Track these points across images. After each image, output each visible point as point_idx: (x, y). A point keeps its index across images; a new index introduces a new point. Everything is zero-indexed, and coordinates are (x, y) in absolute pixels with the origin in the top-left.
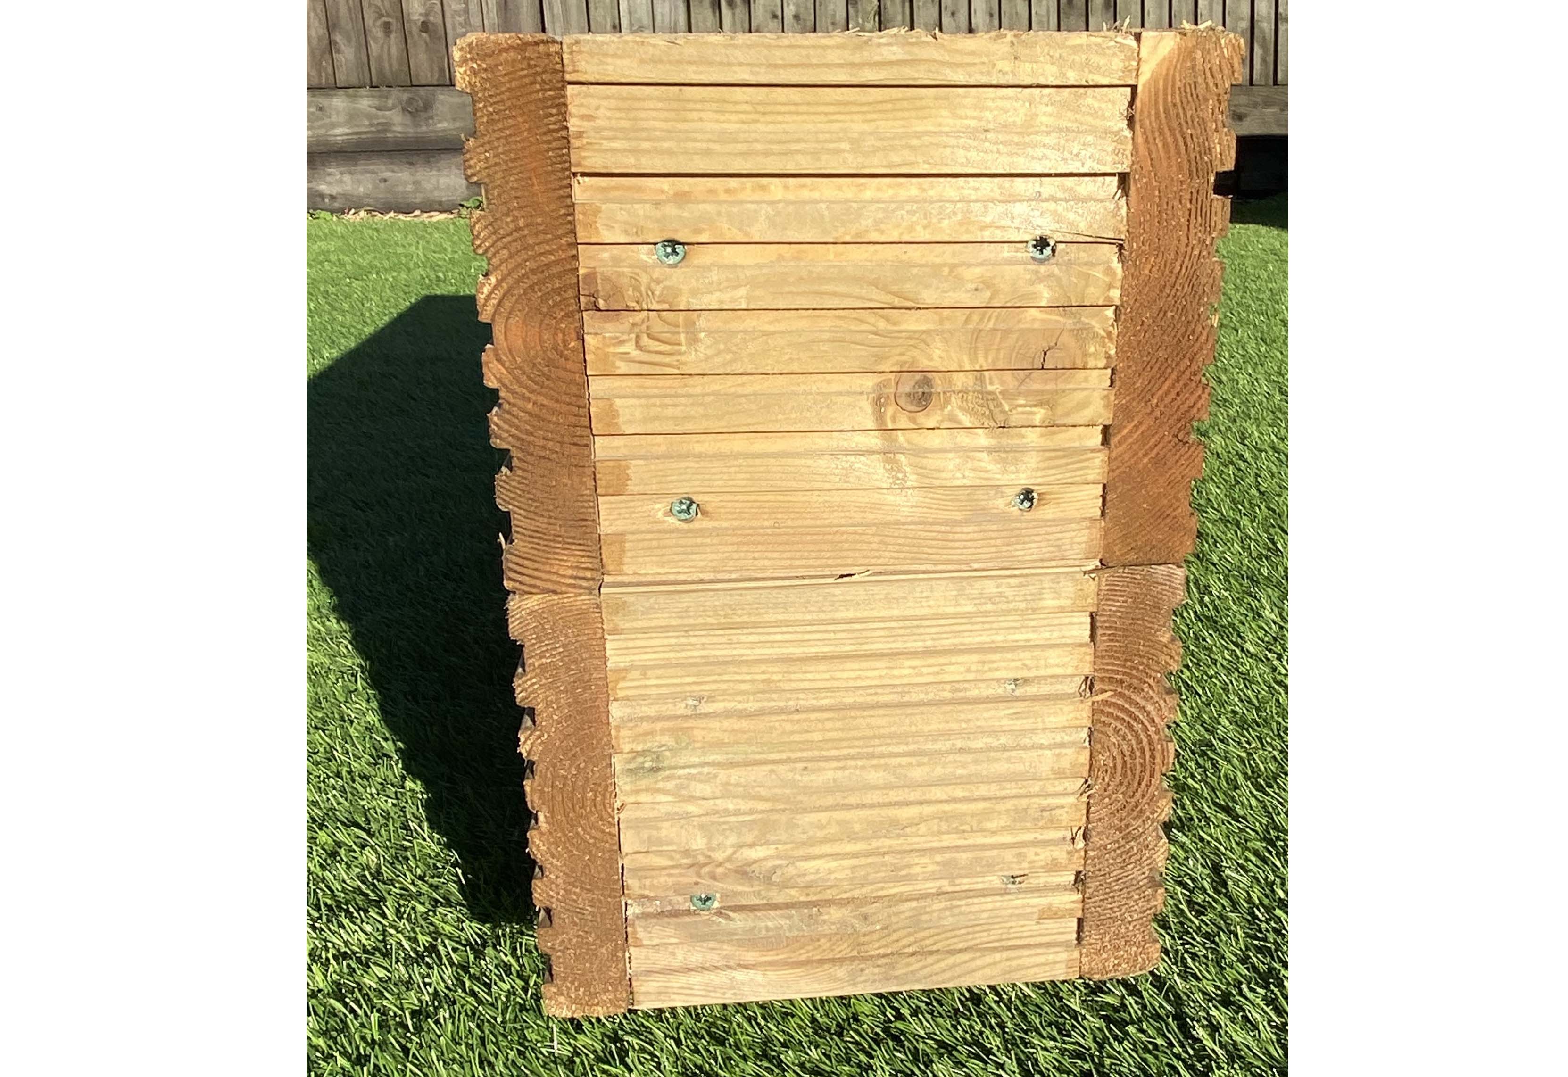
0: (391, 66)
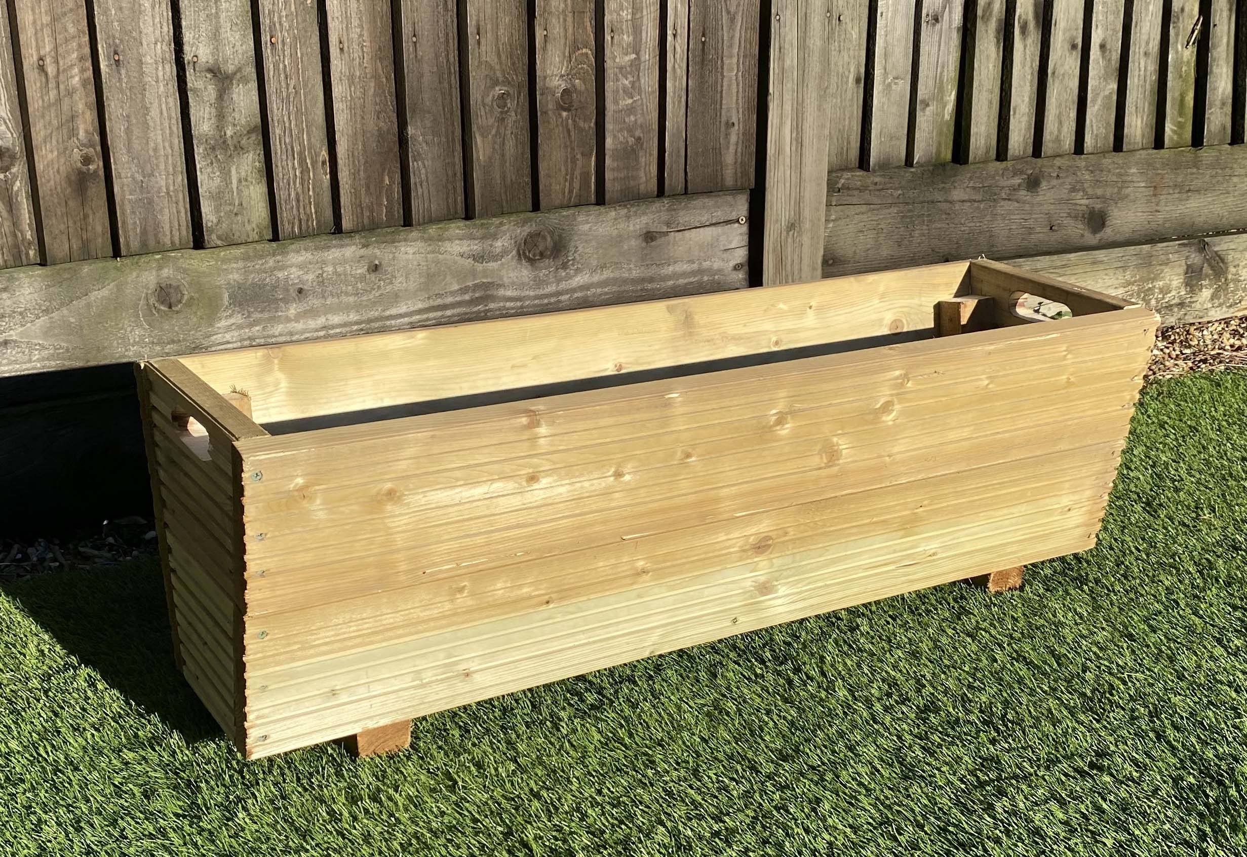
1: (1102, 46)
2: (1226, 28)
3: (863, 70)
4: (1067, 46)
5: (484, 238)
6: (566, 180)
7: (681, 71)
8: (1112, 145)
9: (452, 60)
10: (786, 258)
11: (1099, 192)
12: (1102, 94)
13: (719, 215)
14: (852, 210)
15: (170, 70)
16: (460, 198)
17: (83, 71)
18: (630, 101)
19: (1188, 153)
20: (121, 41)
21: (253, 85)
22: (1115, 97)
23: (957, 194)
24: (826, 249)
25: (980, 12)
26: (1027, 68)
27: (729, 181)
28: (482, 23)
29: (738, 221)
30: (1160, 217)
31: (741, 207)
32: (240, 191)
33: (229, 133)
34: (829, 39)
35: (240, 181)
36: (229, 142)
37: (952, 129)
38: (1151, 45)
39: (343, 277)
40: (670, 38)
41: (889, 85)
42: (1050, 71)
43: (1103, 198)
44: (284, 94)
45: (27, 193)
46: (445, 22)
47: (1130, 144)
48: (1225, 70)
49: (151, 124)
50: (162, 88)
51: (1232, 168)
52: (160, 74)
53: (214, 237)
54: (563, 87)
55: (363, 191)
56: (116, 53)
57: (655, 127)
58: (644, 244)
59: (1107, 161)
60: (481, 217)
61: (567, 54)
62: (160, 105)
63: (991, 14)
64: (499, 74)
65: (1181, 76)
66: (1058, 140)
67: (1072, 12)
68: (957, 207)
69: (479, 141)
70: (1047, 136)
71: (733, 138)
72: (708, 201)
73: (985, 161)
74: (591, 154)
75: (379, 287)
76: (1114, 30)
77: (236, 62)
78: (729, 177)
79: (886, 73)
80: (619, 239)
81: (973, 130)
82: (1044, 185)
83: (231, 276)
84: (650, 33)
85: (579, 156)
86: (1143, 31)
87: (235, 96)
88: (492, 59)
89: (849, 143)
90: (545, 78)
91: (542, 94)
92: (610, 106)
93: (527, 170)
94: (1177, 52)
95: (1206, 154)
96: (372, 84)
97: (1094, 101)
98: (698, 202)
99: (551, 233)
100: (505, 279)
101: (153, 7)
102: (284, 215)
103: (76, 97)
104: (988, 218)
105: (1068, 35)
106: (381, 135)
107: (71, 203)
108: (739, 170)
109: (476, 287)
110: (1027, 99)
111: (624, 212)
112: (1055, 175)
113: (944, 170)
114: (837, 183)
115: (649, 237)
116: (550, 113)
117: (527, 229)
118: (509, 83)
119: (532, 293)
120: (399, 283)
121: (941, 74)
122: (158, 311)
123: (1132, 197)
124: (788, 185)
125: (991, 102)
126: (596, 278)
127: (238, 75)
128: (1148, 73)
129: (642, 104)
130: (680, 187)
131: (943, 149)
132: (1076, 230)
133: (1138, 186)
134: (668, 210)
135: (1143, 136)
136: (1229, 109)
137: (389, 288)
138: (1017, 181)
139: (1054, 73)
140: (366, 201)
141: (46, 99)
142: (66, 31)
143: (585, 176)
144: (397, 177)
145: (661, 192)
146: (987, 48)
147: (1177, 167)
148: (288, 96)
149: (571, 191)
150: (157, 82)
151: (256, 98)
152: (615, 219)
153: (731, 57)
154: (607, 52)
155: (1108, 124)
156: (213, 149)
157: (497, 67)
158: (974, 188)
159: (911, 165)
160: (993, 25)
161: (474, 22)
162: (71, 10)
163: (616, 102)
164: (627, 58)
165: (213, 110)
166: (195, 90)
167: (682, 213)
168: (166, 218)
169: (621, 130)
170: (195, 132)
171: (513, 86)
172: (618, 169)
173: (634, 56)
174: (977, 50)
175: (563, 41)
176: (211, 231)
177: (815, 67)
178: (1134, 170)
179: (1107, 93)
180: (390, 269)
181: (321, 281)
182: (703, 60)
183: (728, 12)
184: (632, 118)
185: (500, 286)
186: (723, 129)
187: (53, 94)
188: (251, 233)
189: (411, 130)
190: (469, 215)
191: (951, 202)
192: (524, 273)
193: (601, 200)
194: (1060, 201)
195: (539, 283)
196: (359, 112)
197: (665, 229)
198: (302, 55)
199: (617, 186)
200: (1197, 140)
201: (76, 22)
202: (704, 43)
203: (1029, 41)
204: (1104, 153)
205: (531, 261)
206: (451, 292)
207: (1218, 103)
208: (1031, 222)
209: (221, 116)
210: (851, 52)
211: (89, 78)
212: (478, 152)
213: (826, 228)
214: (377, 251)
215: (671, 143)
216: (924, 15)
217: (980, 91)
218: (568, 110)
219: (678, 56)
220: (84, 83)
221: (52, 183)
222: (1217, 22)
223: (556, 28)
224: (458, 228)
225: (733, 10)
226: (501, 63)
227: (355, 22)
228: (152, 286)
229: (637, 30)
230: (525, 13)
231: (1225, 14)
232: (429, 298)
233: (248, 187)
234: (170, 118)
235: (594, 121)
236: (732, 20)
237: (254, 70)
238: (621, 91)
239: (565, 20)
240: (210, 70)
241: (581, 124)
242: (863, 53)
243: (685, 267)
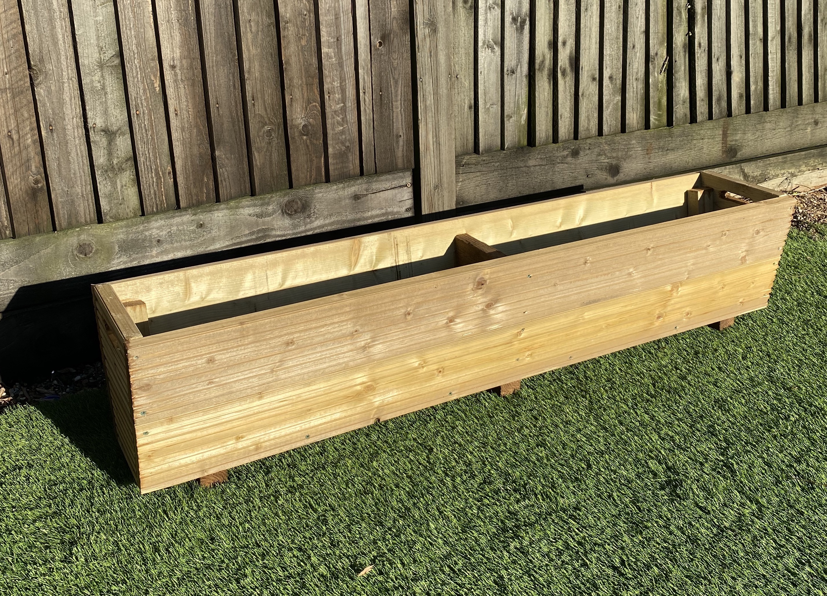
0: (272, 173)
1: (611, 78)
2: (683, 61)
3: (473, 102)
4: (590, 79)
5: (262, 205)
6: (308, 171)
7: (369, 111)
8: (620, 129)
9: (239, 114)
10: (435, 204)
11: (614, 155)
12: (612, 103)
13: (395, 183)
14: (471, 175)
15: (82, 131)
16: (248, 185)
17: (32, 136)
18: (342, 128)
19: (665, 130)
20: (53, 119)
21: (128, 136)
22: (620, 104)
23: (531, 163)
24: (457, 197)
25: (537, 67)
26: (567, 93)
27: (400, 164)
28: (255, 95)
29: (406, 186)
30: (652, 166)
31: (408, 180)
32: (122, 192)
33: (115, 162)
34: (451, 88)
35: (122, 187)
36: (116, 167)
37: (526, 128)
38: (639, 74)
39: (182, 232)
40: (361, 94)
41: (488, 108)
42: (580, 94)
43: (617, 158)
44: (145, 140)
45: (4, 201)
46: (235, 95)
47: (630, 128)
48: (684, 84)
49: (72, 160)
50: (77, 142)
51: (692, 136)
52: (76, 134)
53: (108, 217)
54: (303, 124)
55: (192, 186)
56: (50, 126)
57: (357, 140)
58: (354, 202)
59: (617, 138)
60: (259, 195)
61: (304, 106)
62: (77, 150)
63: (544, 67)
64: (266, 120)
65: (658, 90)
66: (588, 129)
67: (592, 61)
68: (532, 169)
69: (256, 155)
70: (581, 128)
71: (401, 143)
72: (389, 177)
73: (546, 144)
74: (321, 157)
75: (203, 235)
76: (617, 68)
77: (118, 125)
78: (400, 162)
79: (485, 103)
80: (340, 199)
81: (538, 128)
82: (582, 153)
83: (119, 236)
84: (351, 92)
85: (314, 158)
86: (634, 67)
87: (118, 143)
88: (262, 112)
89: (467, 140)
90: (292, 120)
91: (291, 129)
92: (330, 132)
93: (285, 168)
94: (655, 77)
95: (676, 130)
96: (195, 131)
97: (607, 107)
98: (383, 178)
99: (300, 200)
100: (275, 226)
101: (71, 100)
102: (147, 203)
103: (30, 149)
104: (551, 173)
105: (590, 73)
106: (201, 156)
107: (29, 205)
108: (405, 159)
109: (259, 231)
110: (568, 109)
111: (341, 185)
112: (587, 148)
113: (523, 151)
114: (462, 162)
115: (356, 197)
116: (296, 138)
117: (286, 199)
118: (273, 123)
119: (291, 232)
120: (214, 233)
121: (518, 99)
122: (79, 258)
123: (634, 156)
124: (433, 165)
125: (547, 113)
126: (327, 221)
127: (119, 131)
128: (639, 90)
129: (349, 129)
130: (373, 171)
131: (522, 139)
132: (603, 176)
133: (638, 149)
134: (366, 183)
135: (638, 123)
136: (688, 105)
137: (209, 236)
138: (565, 153)
139: (583, 95)
140: (194, 191)
141: (13, 152)
142: (23, 116)
143: (318, 168)
144: (212, 177)
145: (362, 174)
146: (543, 85)
147: (659, 137)
148: (148, 140)
149: (311, 177)
150: (74, 138)
151: (130, 142)
152: (337, 190)
153: (397, 101)
154: (327, 104)
155: (617, 118)
156: (106, 171)
157: (265, 116)
158: (541, 158)
159: (504, 150)
160: (546, 72)
161: (250, 95)
162: (25, 105)
163: (333, 129)
164: (338, 106)
165: (106, 151)
166: (94, 142)
167: (374, 184)
168: (82, 209)
169: (337, 144)
170: (95, 163)
171: (275, 125)
172: (337, 163)
173: (342, 104)
174: (537, 87)
175: (301, 101)
176: (106, 214)
177: (444, 103)
178: (634, 142)
179: (615, 102)
180: (209, 225)
181: (170, 234)
182: (381, 104)
183: (394, 78)
184: (344, 137)
185: (272, 229)
186: (395, 138)
187: (17, 149)
188: (129, 213)
189: (217, 153)
190: (253, 194)
191: (528, 167)
192: (287, 222)
193: (328, 180)
194: (592, 161)
195: (295, 226)
196: (188, 145)
197: (365, 193)
198: (155, 118)
199: (337, 172)
200: (670, 123)
201: (29, 111)
202: (381, 95)
203: (568, 79)
204: (615, 134)
205: (290, 215)
206: (245, 235)
207: (681, 102)
208: (575, 174)
209: (110, 154)
210: (465, 93)
211: (36, 139)
212: (256, 161)
213: (456, 186)
214: (201, 216)
215: (366, 148)
216: (505, 71)
217: (540, 108)
218: (307, 135)
219: (367, 103)
220: (34, 142)
221: (18, 195)
222: (677, 59)
223: (297, 94)
224: (247, 201)
225: (396, 77)
226: (267, 114)
227: (184, 99)
228: (75, 245)
229: (343, 90)
230: (279, 87)
231: (682, 54)
232: (232, 239)
233: (127, 189)
234: (82, 157)
235: (322, 139)
236: (396, 82)
237: (128, 128)
238: (336, 124)
239: (302, 89)
240: (103, 131)
241: (315, 142)
242: (473, 93)
243: (378, 212)
